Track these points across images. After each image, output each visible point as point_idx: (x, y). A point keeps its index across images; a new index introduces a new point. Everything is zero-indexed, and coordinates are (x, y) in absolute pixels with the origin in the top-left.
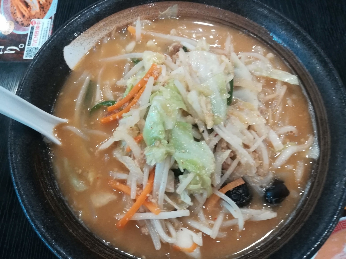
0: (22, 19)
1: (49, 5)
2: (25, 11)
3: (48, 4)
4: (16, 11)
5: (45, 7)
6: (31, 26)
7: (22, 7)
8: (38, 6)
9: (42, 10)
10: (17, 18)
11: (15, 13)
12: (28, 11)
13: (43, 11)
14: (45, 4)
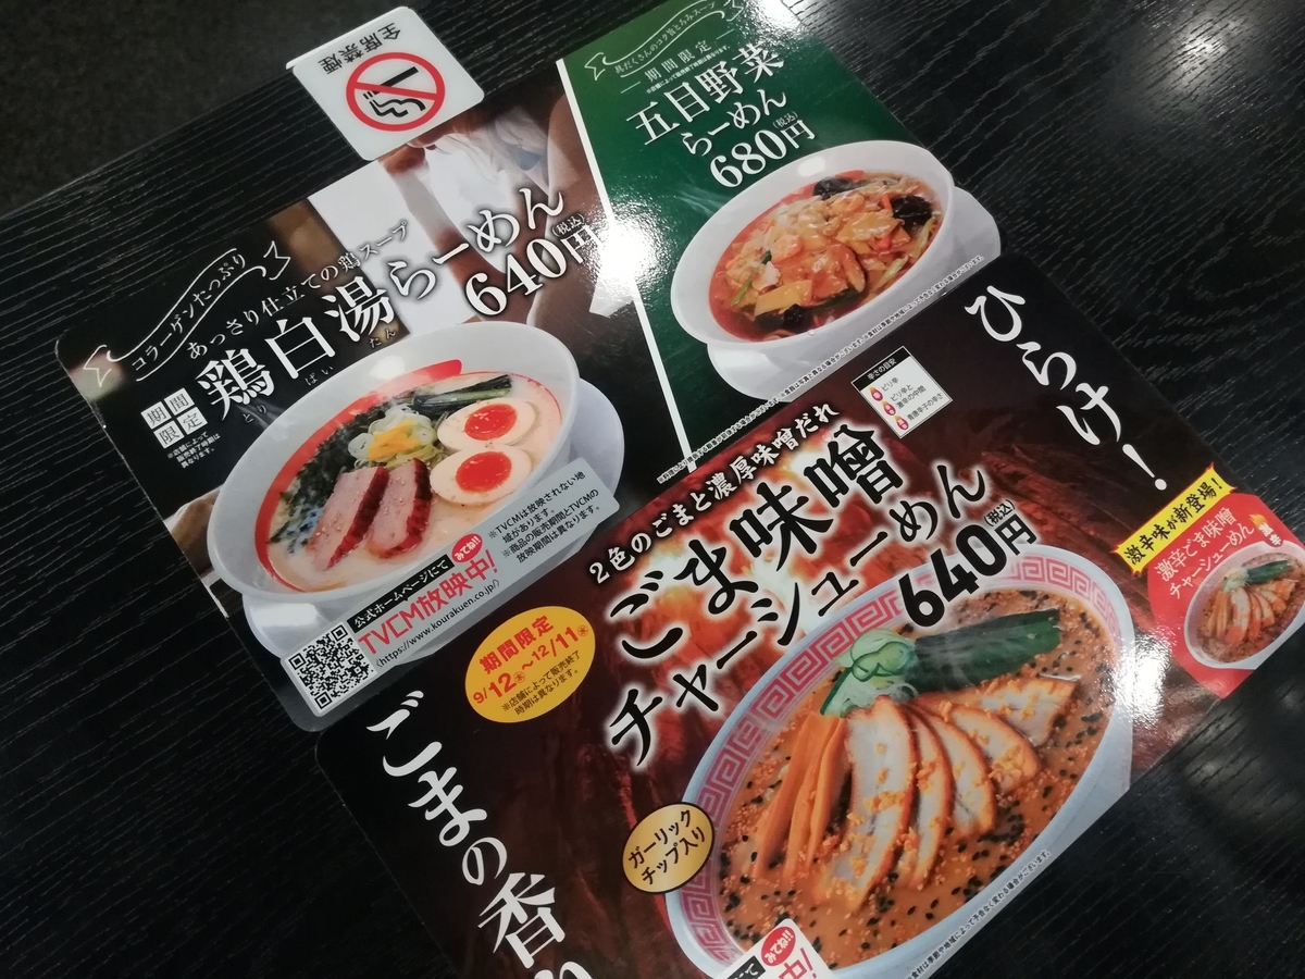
0: (754, 869)
1: (920, 914)
2: (807, 833)
3: (924, 907)
4: (769, 794)
5: (895, 911)
6: (756, 951)
7: (812, 802)
8: (873, 869)
9: (872, 911)
10: (745, 838)
11: (759, 800)
12: (819, 848)
13: (873, 921)
14: (915, 890)
